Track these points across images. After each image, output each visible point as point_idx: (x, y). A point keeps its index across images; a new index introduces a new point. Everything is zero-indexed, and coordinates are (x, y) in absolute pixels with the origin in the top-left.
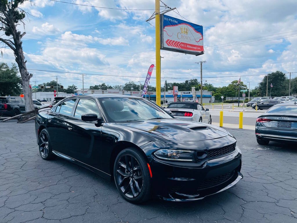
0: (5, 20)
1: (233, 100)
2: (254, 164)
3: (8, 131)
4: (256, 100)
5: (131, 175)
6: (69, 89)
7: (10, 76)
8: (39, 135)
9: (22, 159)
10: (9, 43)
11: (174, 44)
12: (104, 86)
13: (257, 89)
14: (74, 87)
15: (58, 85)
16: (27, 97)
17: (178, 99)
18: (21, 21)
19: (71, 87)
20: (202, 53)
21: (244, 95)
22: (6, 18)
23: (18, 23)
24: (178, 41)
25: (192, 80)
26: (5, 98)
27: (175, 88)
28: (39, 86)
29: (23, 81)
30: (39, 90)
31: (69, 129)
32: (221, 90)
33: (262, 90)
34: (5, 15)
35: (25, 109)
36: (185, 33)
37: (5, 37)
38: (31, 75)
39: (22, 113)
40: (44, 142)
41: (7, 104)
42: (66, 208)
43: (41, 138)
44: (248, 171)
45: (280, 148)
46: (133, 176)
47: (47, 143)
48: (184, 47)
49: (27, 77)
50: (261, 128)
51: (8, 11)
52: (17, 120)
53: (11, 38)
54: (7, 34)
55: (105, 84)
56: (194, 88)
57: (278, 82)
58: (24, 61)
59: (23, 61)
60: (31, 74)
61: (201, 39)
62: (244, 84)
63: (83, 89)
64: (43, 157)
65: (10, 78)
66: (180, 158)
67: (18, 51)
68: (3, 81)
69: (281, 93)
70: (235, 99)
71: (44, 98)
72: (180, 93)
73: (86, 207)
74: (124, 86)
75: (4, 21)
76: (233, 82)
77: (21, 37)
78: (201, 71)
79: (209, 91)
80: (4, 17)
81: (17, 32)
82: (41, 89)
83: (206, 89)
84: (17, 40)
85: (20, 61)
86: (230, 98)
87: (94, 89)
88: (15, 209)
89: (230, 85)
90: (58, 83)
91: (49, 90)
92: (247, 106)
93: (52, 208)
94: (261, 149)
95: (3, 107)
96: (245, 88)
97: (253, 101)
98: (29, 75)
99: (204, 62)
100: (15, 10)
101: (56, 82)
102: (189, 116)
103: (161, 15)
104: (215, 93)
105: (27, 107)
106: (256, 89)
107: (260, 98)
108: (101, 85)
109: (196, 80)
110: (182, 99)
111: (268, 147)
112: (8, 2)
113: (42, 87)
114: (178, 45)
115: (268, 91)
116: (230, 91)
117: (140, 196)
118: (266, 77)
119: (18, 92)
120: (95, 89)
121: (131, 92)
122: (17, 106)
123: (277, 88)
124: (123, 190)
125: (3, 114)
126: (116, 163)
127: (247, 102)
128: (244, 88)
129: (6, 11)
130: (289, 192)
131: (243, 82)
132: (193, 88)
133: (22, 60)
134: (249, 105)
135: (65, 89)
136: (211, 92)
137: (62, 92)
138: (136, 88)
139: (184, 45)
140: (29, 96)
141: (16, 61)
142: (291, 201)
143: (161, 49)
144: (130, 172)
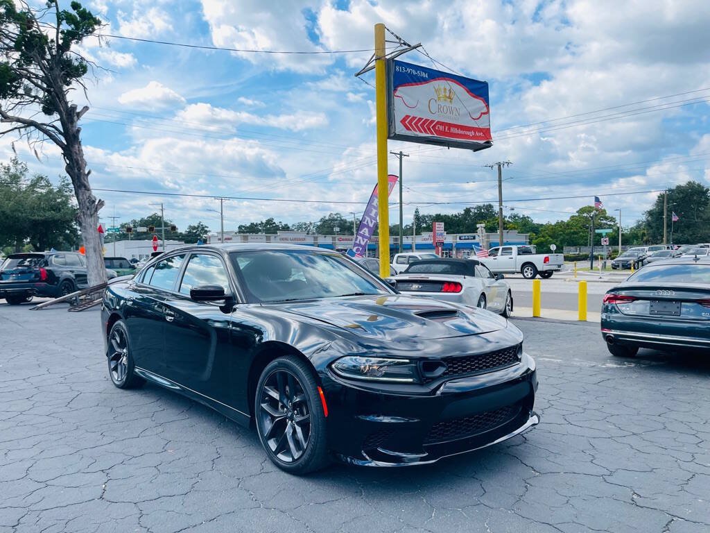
0: (42, 81)
1: (581, 254)
2: (585, 397)
3: (47, 328)
4: (636, 254)
5: (289, 414)
6: (190, 232)
7: (54, 205)
8: (108, 333)
9: (71, 388)
10: (52, 131)
11: (421, 125)
12: (271, 224)
13: (643, 227)
14: (203, 229)
15: (166, 224)
16: (91, 251)
17: (446, 253)
18: (78, 81)
19: (194, 228)
20: (488, 145)
21: (605, 242)
22: (44, 75)
23: (71, 86)
24: (431, 117)
25: (479, 208)
26: (43, 256)
27: (437, 226)
28: (123, 226)
29: (82, 217)
30: (123, 237)
31: (169, 318)
32: (552, 229)
33: (652, 228)
34: (41, 69)
35: (86, 280)
36: (445, 100)
37: (42, 118)
38: (101, 203)
39: (79, 289)
40: (119, 350)
41: (47, 268)
42: (151, 482)
43: (113, 341)
44: (564, 413)
45: (661, 363)
46: (292, 415)
47: (125, 350)
48: (444, 133)
49: (92, 206)
50: (614, 317)
51: (48, 61)
52: (68, 305)
53: (54, 120)
54: (47, 111)
55: (274, 221)
56: (483, 225)
57: (692, 209)
58: (84, 171)
59: (82, 171)
60: (100, 200)
61: (484, 113)
62: (609, 214)
63: (223, 232)
64: (117, 383)
65: (54, 210)
66: (386, 375)
67: (71, 148)
68: (40, 218)
69: (699, 235)
70: (585, 251)
71: (133, 256)
72: (449, 239)
73: (194, 481)
74: (319, 224)
75: (40, 82)
76: (580, 210)
77: (78, 118)
78: (500, 186)
79: (522, 233)
80: (41, 74)
81: (69, 105)
82: (127, 233)
83: (515, 228)
84: (70, 125)
85: (76, 171)
86: (572, 248)
87: (247, 232)
88: (47, 483)
89: (573, 217)
90: (165, 219)
91: (145, 236)
92: (614, 268)
93: (121, 482)
94: (615, 366)
95: (37, 275)
96: (612, 223)
97: (629, 256)
98: (96, 203)
99: (506, 165)
100: (65, 57)
101: (161, 218)
102: (453, 292)
103: (388, 60)
104: (536, 239)
105: (91, 275)
106: (638, 227)
107: (646, 248)
108: (264, 221)
109: (491, 206)
110: (457, 253)
111: (633, 360)
112: (49, 41)
113: (129, 230)
114: (429, 129)
115: (668, 232)
116: (575, 233)
117: (304, 457)
118: (661, 197)
119: (73, 242)
120: (249, 232)
121: (334, 239)
122: (70, 274)
123: (690, 224)
124: (273, 445)
125: (37, 291)
126: (260, 388)
127: (612, 259)
128: (610, 225)
129: (45, 59)
130: (646, 456)
131: (605, 211)
132: (481, 226)
133: (79, 169)
134: (618, 266)
135: (181, 233)
136: (526, 236)
137: (174, 240)
138: (346, 228)
139: (445, 128)
140: (95, 251)
141: (68, 172)
142: (643, 473)
143: (389, 138)
144: (287, 408)
